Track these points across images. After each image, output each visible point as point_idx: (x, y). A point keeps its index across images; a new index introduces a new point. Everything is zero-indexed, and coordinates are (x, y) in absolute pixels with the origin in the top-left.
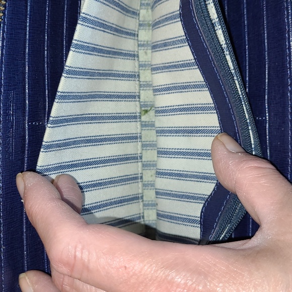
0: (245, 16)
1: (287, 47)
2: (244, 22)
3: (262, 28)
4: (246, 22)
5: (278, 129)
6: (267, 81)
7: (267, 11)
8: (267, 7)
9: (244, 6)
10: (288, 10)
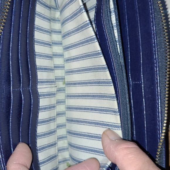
0: (127, 26)
1: (153, 42)
2: (126, 29)
3: (138, 32)
4: (127, 29)
5: (149, 88)
6: (141, 61)
7: (140, 23)
8: (140, 21)
9: (126, 21)
10: (153, 23)
